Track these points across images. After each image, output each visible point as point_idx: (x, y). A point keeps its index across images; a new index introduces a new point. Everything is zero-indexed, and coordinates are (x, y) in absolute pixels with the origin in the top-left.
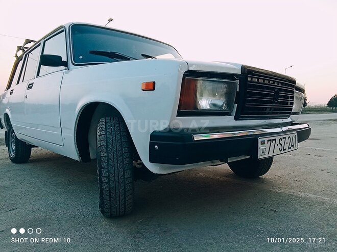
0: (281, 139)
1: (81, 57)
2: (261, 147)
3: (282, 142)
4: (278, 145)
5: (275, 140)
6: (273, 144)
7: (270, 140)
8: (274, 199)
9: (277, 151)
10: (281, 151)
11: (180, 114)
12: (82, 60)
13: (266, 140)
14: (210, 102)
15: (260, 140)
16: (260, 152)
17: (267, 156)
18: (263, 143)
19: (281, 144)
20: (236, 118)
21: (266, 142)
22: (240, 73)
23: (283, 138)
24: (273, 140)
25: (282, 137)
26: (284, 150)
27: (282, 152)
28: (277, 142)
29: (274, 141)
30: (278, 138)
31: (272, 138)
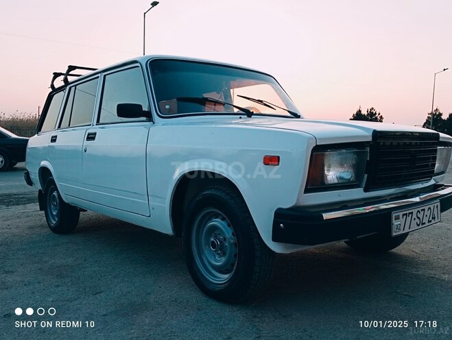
0: (418, 211)
1: (167, 107)
2: (395, 223)
3: (420, 216)
4: (415, 219)
5: (412, 213)
6: (409, 219)
7: (406, 214)
8: (409, 282)
9: (414, 227)
10: (418, 225)
11: (307, 191)
12: (170, 111)
13: (401, 214)
14: (338, 175)
15: (394, 215)
16: (394, 228)
17: (402, 232)
18: (398, 218)
19: (419, 218)
20: (366, 190)
21: (401, 217)
22: (370, 139)
23: (422, 210)
24: (409, 213)
25: (420, 209)
26: (423, 224)
27: (421, 226)
28: (414, 216)
29: (410, 215)
30: (415, 211)
31: (407, 212)
